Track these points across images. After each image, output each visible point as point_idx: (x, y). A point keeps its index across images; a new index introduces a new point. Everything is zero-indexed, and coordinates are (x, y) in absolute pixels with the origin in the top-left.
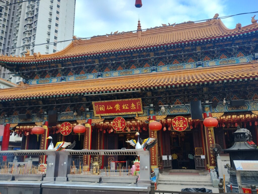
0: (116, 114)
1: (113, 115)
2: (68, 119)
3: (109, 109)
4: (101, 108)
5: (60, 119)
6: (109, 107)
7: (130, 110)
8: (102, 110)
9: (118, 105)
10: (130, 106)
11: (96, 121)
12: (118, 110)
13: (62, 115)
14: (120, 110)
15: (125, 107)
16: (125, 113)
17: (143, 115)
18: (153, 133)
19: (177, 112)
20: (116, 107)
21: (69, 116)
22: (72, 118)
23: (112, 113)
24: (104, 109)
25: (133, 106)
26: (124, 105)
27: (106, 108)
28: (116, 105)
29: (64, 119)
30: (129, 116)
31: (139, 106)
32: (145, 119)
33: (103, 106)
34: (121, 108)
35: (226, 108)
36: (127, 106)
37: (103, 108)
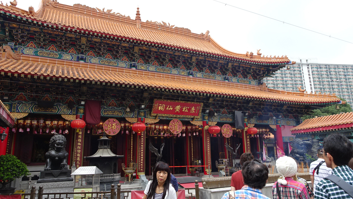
0: (175, 116)
1: (171, 116)
2: (114, 115)
3: (169, 109)
4: (161, 107)
5: (103, 114)
6: (169, 107)
7: (188, 113)
8: (161, 109)
9: (179, 106)
10: (189, 110)
11: (150, 121)
12: (178, 111)
13: (106, 109)
14: (179, 112)
15: (185, 110)
16: (183, 115)
17: (199, 120)
18: (209, 138)
19: (225, 120)
20: (177, 108)
21: (116, 111)
22: (120, 115)
23: (170, 115)
24: (163, 109)
25: (192, 110)
26: (185, 108)
27: (166, 107)
28: (178, 106)
29: (110, 115)
30: (185, 119)
31: (199, 111)
32: (199, 124)
33: (163, 106)
34: (181, 109)
35: (256, 121)
36: (187, 108)
37: (163, 107)
